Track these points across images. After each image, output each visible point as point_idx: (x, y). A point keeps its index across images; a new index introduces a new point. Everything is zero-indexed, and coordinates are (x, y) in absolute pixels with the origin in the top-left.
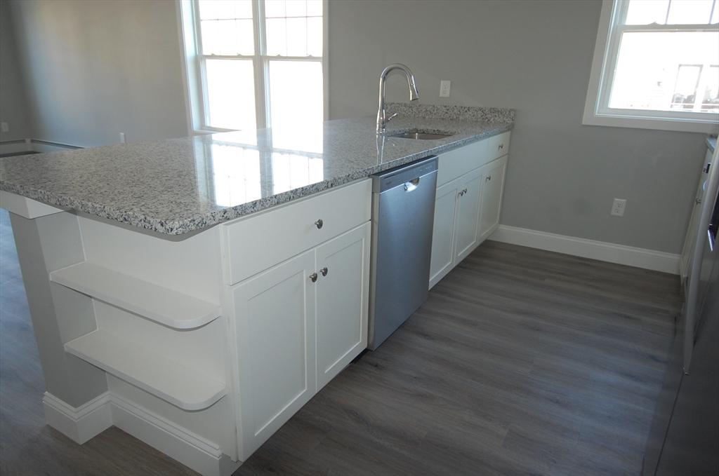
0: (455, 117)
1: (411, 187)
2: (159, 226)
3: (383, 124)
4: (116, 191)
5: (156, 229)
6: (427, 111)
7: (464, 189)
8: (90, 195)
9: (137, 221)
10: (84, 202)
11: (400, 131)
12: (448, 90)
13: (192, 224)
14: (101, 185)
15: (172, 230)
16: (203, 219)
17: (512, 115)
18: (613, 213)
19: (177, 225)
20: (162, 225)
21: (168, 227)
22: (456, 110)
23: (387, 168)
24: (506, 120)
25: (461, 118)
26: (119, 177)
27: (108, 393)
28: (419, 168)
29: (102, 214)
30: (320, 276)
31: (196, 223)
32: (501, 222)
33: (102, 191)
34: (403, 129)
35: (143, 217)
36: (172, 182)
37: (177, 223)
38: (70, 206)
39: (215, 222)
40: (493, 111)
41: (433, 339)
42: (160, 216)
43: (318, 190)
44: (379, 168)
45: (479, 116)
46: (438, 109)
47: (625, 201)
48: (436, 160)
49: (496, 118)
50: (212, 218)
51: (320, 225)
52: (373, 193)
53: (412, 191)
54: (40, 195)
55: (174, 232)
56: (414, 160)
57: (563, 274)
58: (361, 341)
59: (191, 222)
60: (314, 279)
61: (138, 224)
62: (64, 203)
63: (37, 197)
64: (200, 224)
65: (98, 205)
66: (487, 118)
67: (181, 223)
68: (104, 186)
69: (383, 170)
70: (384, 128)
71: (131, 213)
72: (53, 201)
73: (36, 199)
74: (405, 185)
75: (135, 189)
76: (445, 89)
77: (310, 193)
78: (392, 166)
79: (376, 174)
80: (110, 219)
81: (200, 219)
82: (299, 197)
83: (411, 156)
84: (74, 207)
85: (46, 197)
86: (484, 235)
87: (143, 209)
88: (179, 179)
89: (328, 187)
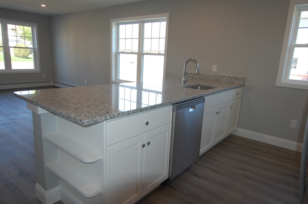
0: (218, 80)
1: (191, 110)
2: (79, 121)
3: (185, 82)
4: (69, 106)
5: (78, 122)
6: (206, 77)
7: (218, 111)
8: (59, 107)
9: (72, 119)
10: (56, 110)
11: (192, 85)
12: (216, 69)
13: (92, 121)
14: (65, 103)
15: (84, 123)
16: (96, 119)
17: (244, 80)
18: (291, 126)
19: (86, 121)
20: (80, 121)
21: (82, 122)
22: (219, 77)
23: (180, 102)
24: (241, 82)
25: (221, 80)
26: (72, 100)
27: (60, 186)
28: (195, 102)
29: (61, 115)
30: (146, 145)
31: (94, 121)
32: (238, 127)
33: (64, 105)
34: (194, 84)
35: (74, 117)
36: (91, 103)
37: (86, 120)
38: (51, 111)
39: (101, 121)
40: (235, 78)
41: (200, 178)
42: (81, 117)
43: (147, 109)
44: (176, 101)
45: (229, 80)
46: (211, 76)
47: (296, 121)
48: (204, 99)
49: (236, 81)
50: (100, 119)
51: (147, 124)
52: (173, 111)
53: (191, 112)
54: (42, 106)
55: (84, 124)
56: (193, 98)
57: (266, 153)
58: (165, 175)
59: (91, 120)
60: (144, 146)
61: (72, 120)
62: (49, 110)
63: (41, 106)
64: (95, 121)
65: (60, 111)
66: (232, 81)
67: (87, 120)
68: (65, 104)
69: (178, 102)
70: (185, 83)
71: (71, 115)
72: (46, 108)
73: (40, 107)
74: (188, 109)
75: (76, 106)
76: (214, 68)
77: (144, 111)
78: (182, 101)
79: (174, 104)
80: (63, 117)
81: (95, 119)
82: (139, 112)
83: (192, 97)
84: (52, 111)
85: (44, 107)
86: (229, 132)
87: (76, 114)
88: (94, 102)
89: (152, 109)
